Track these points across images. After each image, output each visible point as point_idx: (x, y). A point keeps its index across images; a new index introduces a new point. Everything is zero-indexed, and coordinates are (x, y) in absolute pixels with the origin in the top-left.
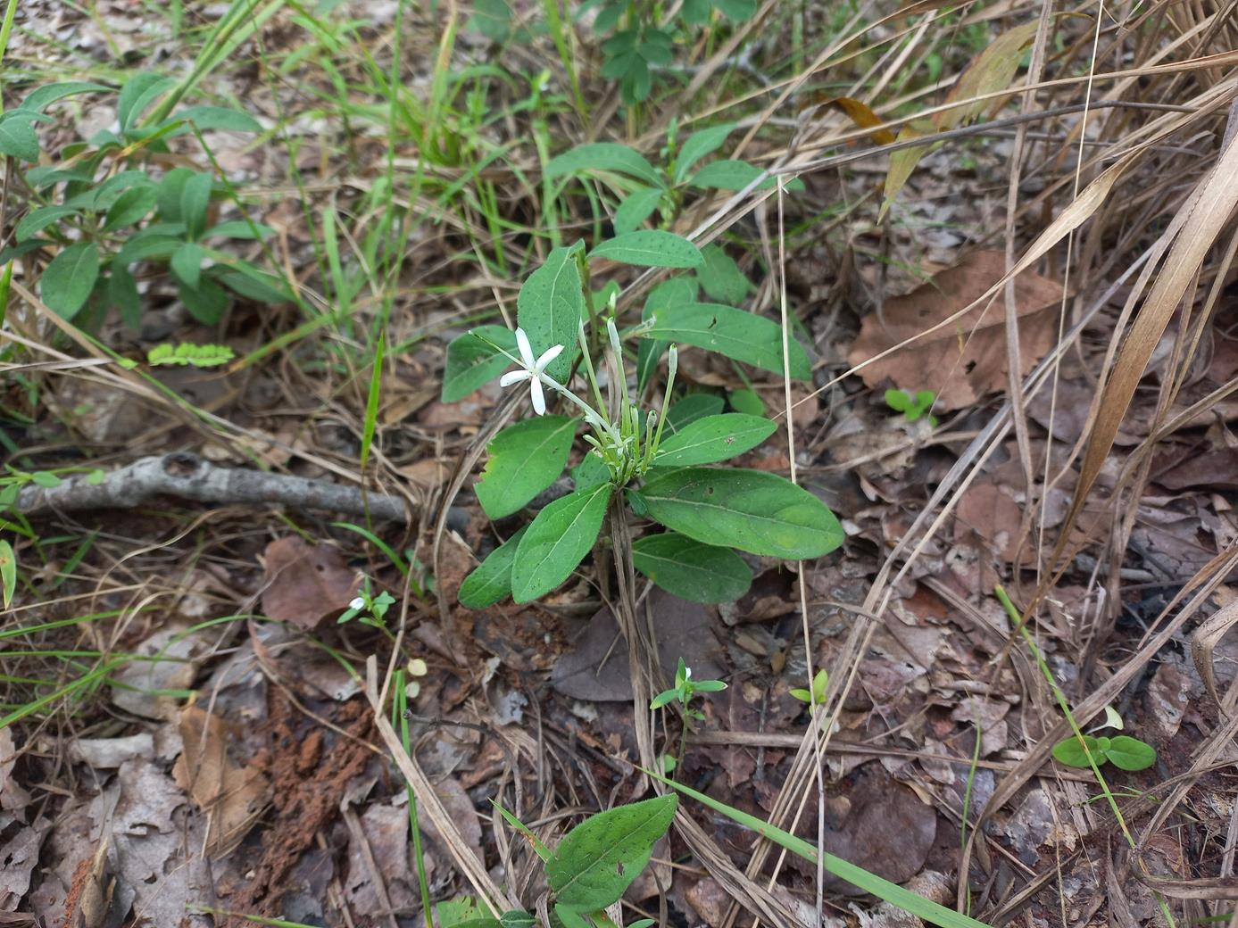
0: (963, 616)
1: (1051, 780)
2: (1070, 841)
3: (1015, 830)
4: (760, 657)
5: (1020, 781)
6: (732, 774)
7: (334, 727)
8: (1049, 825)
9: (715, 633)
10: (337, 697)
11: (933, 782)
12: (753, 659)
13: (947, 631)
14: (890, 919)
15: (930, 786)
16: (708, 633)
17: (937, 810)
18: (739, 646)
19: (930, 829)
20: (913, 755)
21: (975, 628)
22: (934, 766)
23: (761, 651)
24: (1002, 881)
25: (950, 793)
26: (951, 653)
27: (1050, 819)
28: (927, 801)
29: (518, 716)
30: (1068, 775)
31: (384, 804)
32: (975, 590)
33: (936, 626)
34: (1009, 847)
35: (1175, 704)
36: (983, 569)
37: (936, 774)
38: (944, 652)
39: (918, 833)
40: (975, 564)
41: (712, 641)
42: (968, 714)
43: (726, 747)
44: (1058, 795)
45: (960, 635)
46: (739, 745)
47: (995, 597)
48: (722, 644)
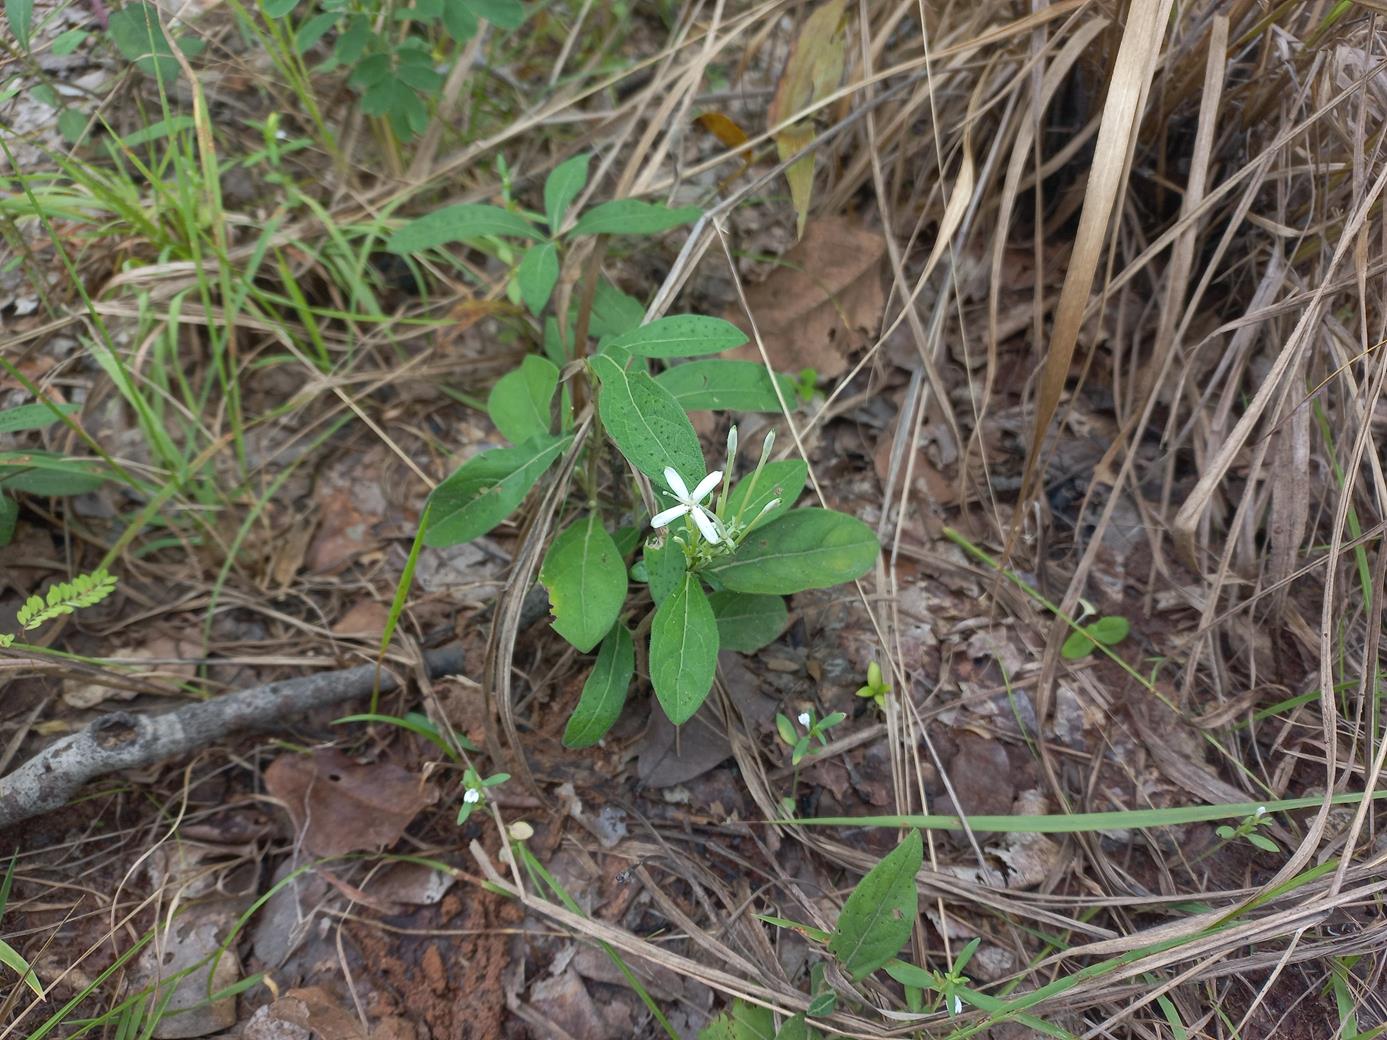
0: (928, 565)
1: (1066, 676)
2: (1100, 718)
3: (1061, 729)
4: (794, 673)
5: (1047, 687)
6: (834, 789)
7: (443, 932)
8: (1081, 713)
9: (747, 668)
10: (428, 902)
11: (983, 717)
12: (790, 677)
13: (923, 584)
14: (1023, 845)
15: (982, 722)
16: (743, 670)
17: (998, 739)
18: (775, 671)
19: (1002, 756)
20: (958, 703)
21: (942, 572)
22: (976, 705)
23: (794, 666)
24: (1073, 773)
25: (1000, 720)
26: (935, 601)
27: (1079, 708)
28: (987, 736)
29: (621, 830)
30: (1076, 667)
31: (544, 979)
32: (925, 538)
33: (913, 583)
34: (1062, 744)
35: (1115, 575)
36: (924, 517)
37: (981, 710)
38: (931, 602)
39: (995, 765)
40: (916, 516)
41: (749, 676)
42: (981, 649)
43: (814, 766)
44: (1075, 685)
45: (934, 584)
46: (824, 761)
47: (945, 539)
48: (758, 675)
